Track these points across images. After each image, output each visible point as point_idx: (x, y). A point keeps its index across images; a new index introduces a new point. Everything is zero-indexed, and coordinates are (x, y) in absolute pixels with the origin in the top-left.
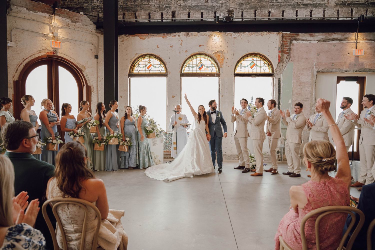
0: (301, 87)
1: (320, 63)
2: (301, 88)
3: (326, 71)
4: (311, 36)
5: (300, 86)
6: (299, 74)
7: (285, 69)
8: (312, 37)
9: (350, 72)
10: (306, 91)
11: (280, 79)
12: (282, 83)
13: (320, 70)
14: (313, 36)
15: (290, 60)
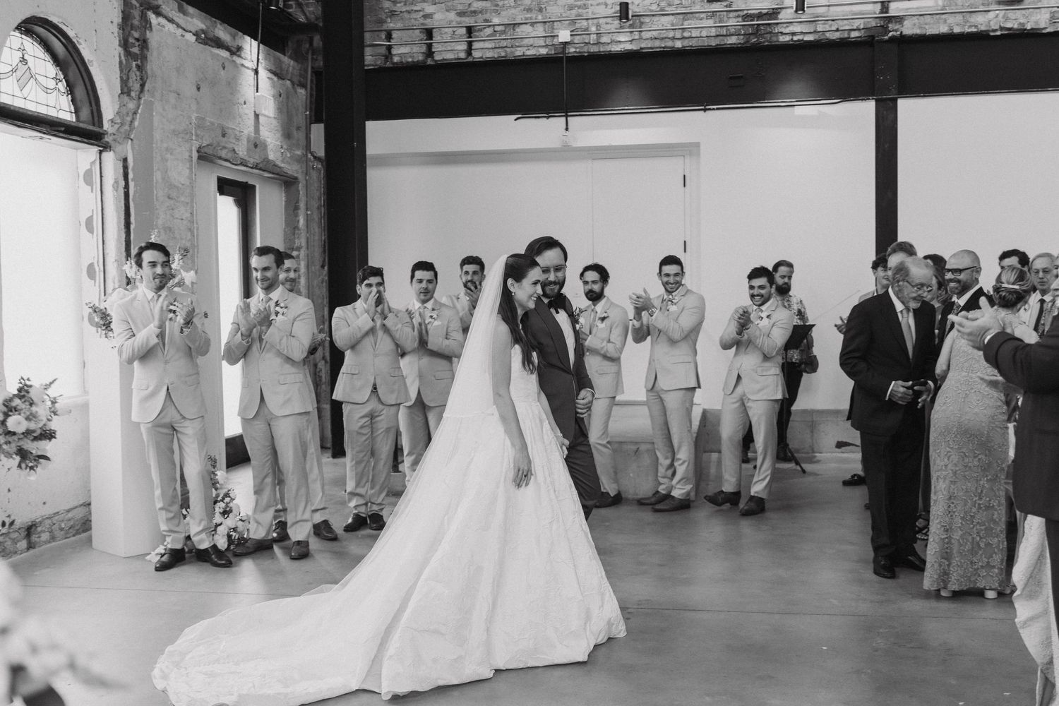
0: (172, 202)
1: (203, 119)
2: (173, 209)
3: (211, 152)
4: (181, 10)
5: (169, 198)
6: (167, 149)
7: (136, 123)
8: (181, 15)
9: (247, 166)
10: (182, 219)
11: (125, 160)
12: (132, 181)
13: (204, 145)
14: (184, 15)
15: (146, 88)
